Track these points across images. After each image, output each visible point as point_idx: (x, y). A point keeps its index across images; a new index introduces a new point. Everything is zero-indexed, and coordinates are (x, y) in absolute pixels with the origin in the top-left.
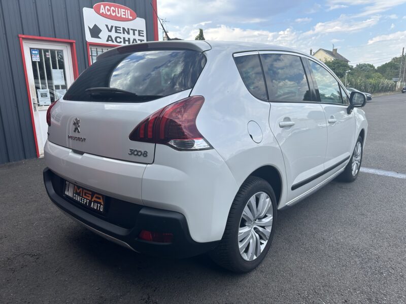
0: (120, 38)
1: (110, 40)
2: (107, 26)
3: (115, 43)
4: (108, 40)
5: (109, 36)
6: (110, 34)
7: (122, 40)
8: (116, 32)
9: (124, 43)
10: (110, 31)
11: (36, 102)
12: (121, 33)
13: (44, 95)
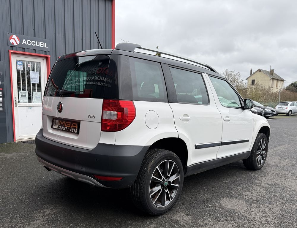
11: (17, 99)
13: (23, 95)
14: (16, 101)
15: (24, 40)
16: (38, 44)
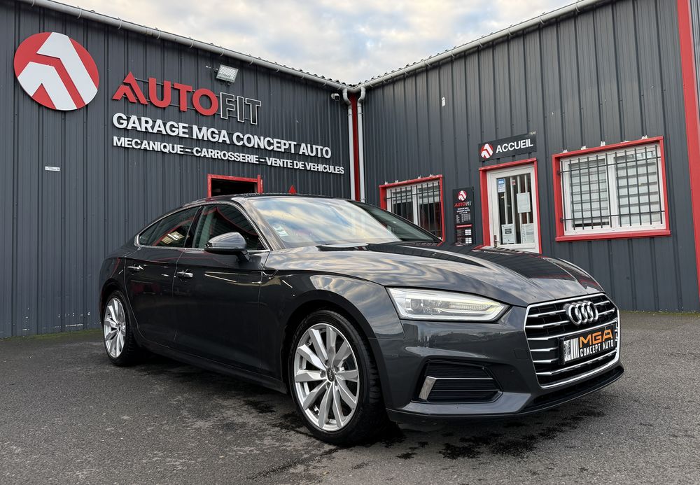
11: (498, 240)
13: (508, 231)
14: (495, 242)
15: (499, 146)
16: (517, 146)
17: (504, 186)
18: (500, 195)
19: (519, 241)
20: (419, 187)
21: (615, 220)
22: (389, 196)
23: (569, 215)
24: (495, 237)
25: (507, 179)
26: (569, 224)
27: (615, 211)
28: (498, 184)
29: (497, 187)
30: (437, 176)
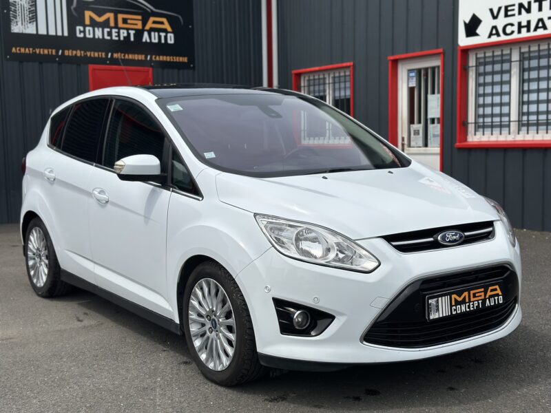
0: (512, 25)
1: (494, 34)
2: (491, 10)
3: (503, 38)
4: (491, 35)
5: (495, 27)
6: (495, 23)
7: (515, 28)
8: (506, 15)
9: (519, 32)
10: (495, 17)
12: (514, 15)
13: (417, 133)
14: (403, 145)
17: (415, 79)
18: (411, 90)
19: (426, 145)
20: (332, 75)
21: (514, 126)
22: (302, 85)
23: (471, 118)
24: (403, 139)
25: (419, 71)
26: (471, 128)
27: (514, 116)
28: (409, 78)
29: (408, 79)
30: (348, 64)
